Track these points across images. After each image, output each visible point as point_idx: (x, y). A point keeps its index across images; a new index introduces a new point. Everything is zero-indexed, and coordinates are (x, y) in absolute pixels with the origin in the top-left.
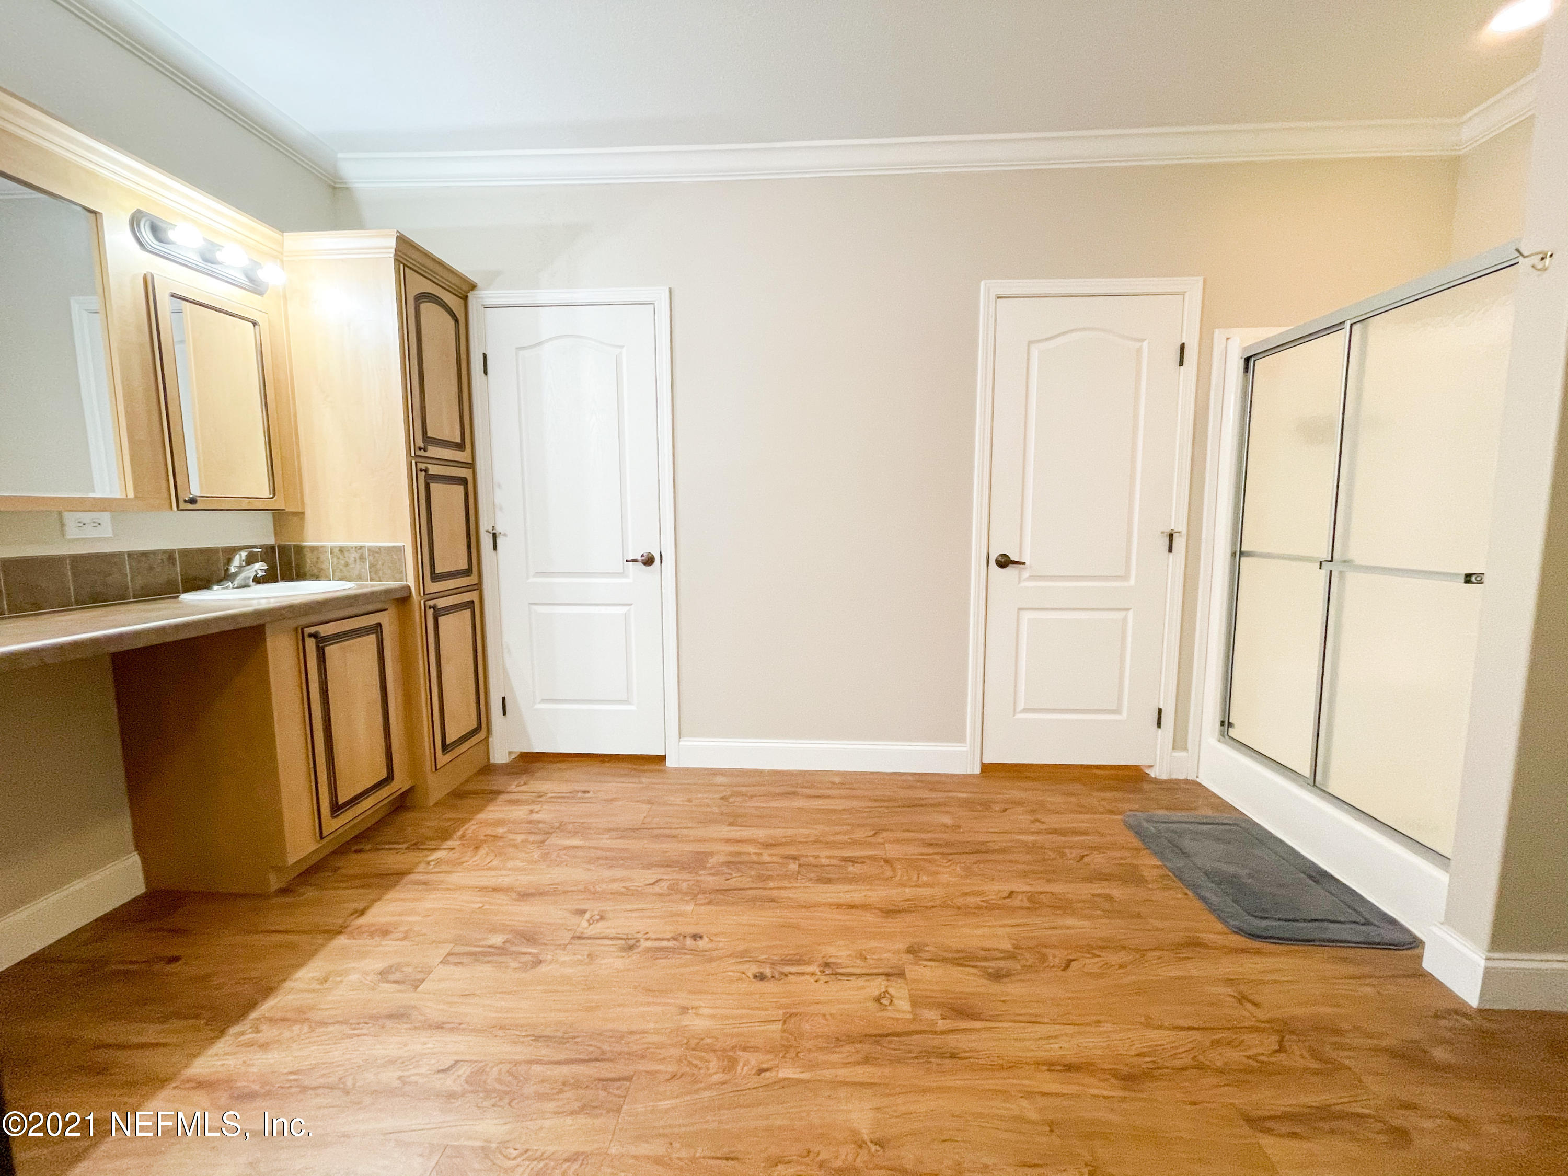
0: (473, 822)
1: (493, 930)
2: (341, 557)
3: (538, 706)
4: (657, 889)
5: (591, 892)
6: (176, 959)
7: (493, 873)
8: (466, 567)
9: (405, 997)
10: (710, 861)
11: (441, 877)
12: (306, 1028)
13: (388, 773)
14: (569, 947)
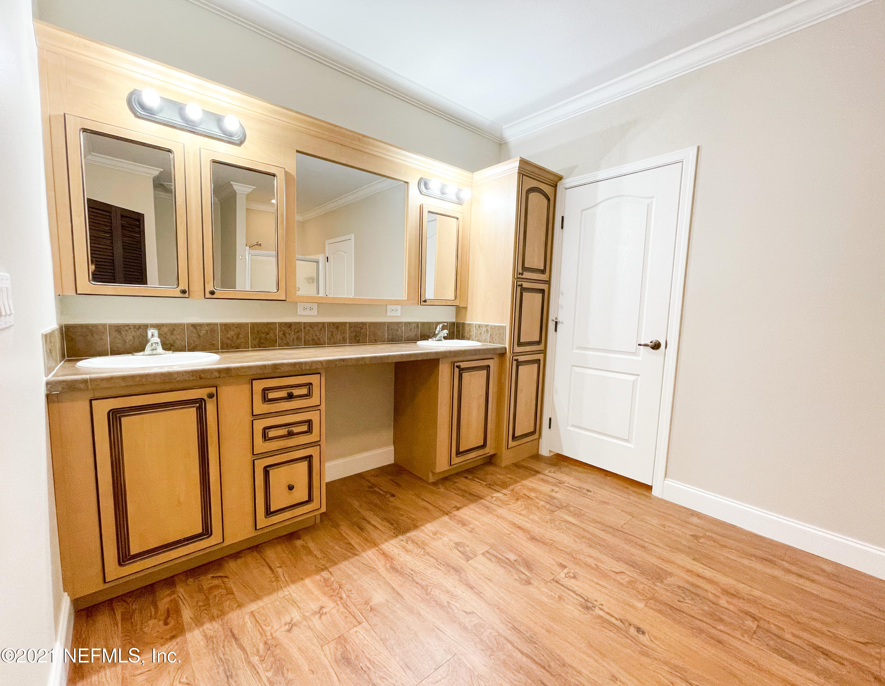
0: (520, 484)
1: (512, 549)
2: (479, 330)
3: (569, 428)
4: (618, 578)
5: (573, 556)
6: (393, 496)
7: (521, 517)
8: (538, 340)
9: (461, 562)
10: (668, 579)
11: (495, 507)
12: (422, 553)
13: (484, 443)
14: (549, 583)
